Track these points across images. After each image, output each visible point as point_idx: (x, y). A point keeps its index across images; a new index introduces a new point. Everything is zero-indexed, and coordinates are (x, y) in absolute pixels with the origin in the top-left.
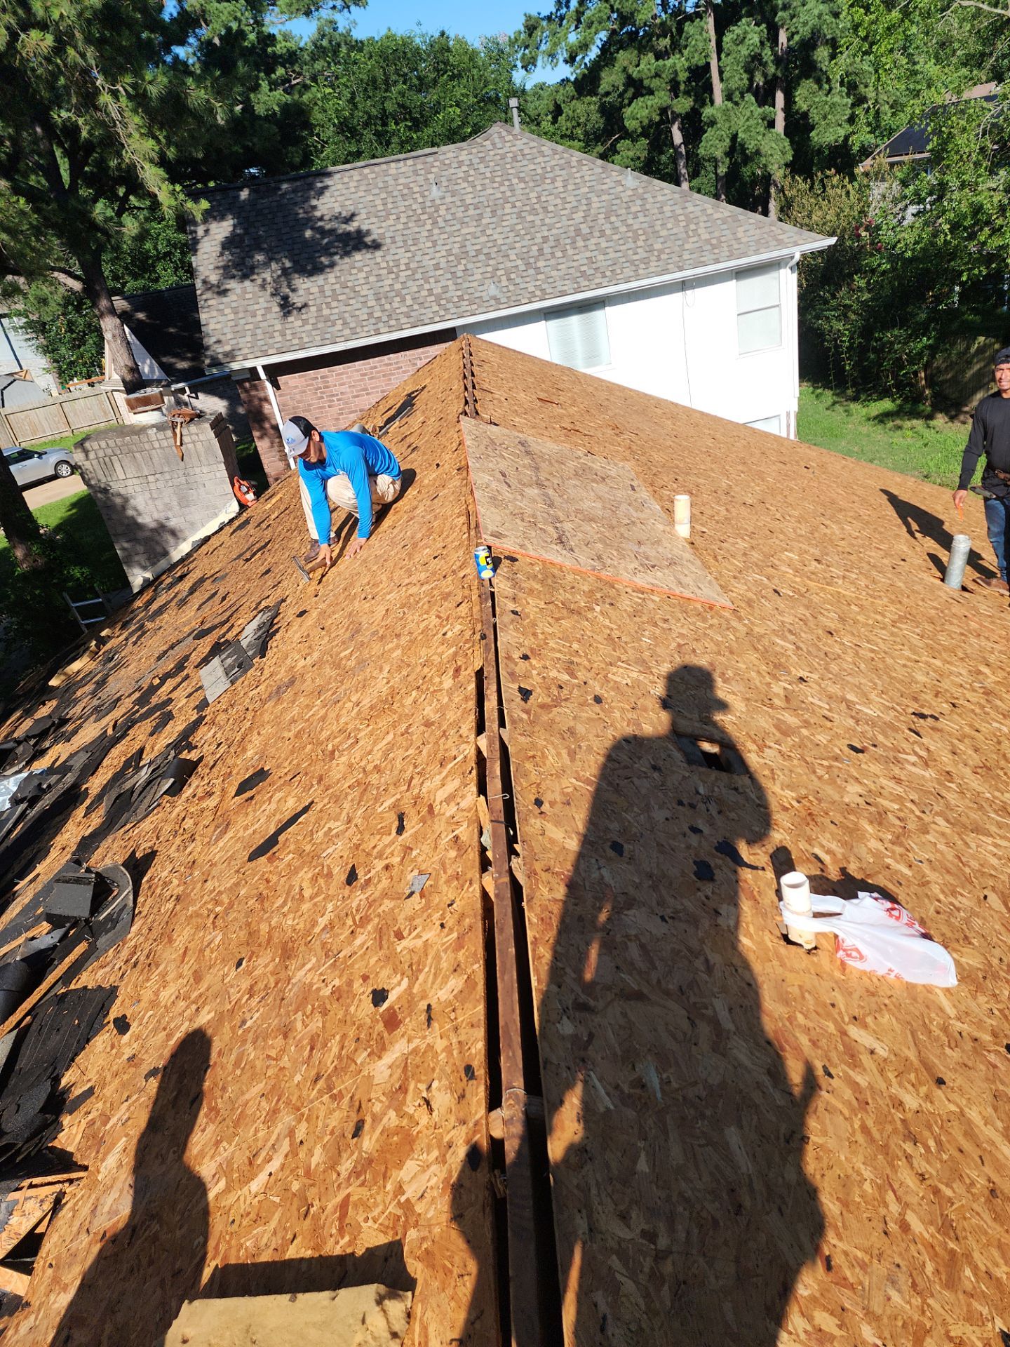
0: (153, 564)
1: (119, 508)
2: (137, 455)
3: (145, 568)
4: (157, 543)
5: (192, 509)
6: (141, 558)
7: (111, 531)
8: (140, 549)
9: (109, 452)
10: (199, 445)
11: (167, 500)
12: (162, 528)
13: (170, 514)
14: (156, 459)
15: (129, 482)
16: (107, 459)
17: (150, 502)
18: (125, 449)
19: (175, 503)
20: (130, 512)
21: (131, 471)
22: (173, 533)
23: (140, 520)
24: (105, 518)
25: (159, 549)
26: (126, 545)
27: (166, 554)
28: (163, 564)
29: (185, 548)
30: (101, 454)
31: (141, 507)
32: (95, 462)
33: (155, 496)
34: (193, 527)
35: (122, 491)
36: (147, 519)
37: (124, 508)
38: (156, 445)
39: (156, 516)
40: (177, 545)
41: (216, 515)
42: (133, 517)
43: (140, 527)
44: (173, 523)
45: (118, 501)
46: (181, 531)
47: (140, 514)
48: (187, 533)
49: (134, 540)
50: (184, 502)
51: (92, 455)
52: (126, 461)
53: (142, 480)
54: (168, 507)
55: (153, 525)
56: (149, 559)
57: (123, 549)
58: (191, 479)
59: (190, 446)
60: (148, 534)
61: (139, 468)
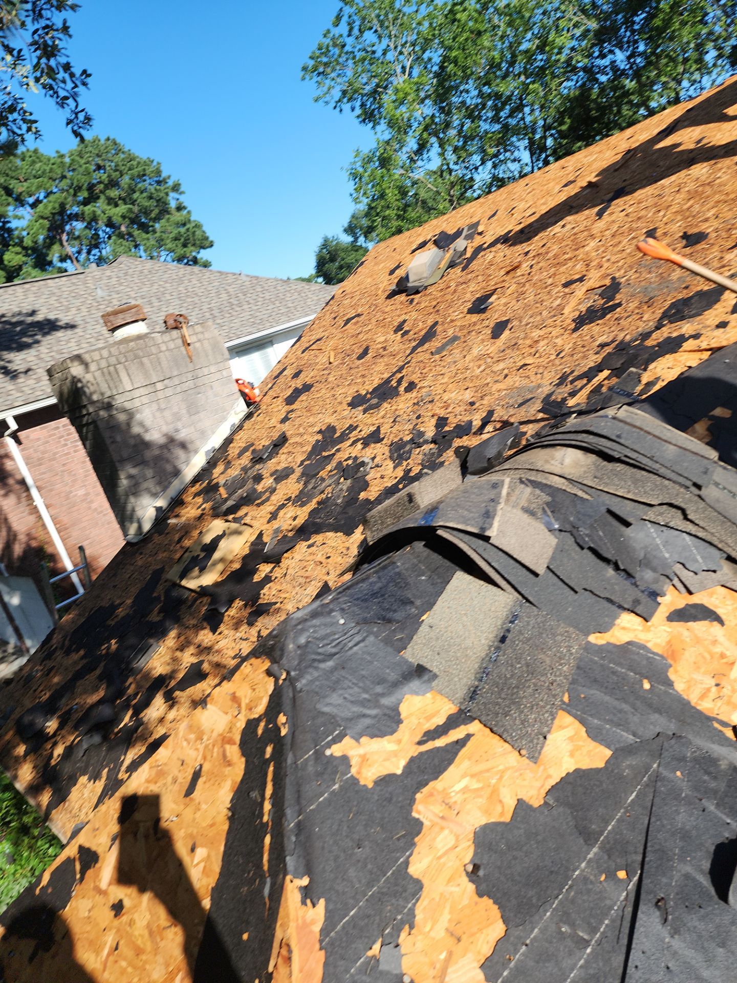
0: (165, 489)
1: (124, 427)
2: (145, 360)
3: (155, 495)
4: (168, 461)
5: (202, 415)
6: (150, 484)
7: (115, 457)
8: (149, 473)
9: (113, 360)
10: (206, 343)
11: (175, 409)
12: (172, 443)
13: (179, 425)
14: (164, 363)
15: (137, 393)
16: (112, 369)
17: (158, 414)
18: (130, 355)
19: (184, 411)
20: (136, 430)
21: (140, 380)
22: (183, 446)
23: (148, 437)
24: (108, 441)
25: (169, 468)
26: (133, 471)
27: (177, 473)
28: (175, 486)
29: (198, 462)
30: (103, 364)
31: (148, 423)
32: (98, 374)
33: (163, 406)
34: (204, 435)
35: (128, 405)
36: (155, 436)
37: (128, 424)
38: (164, 348)
39: (165, 429)
40: (187, 462)
41: (224, 419)
42: (139, 435)
43: (147, 445)
44: (182, 435)
45: (122, 417)
46: (192, 442)
47: (147, 431)
48: (198, 443)
49: (143, 463)
50: (193, 409)
51: (93, 367)
52: (133, 368)
53: (150, 389)
54: (177, 417)
55: (162, 440)
56: (159, 483)
57: (130, 477)
58: (200, 382)
59: (198, 345)
60: (157, 452)
61: (147, 375)
